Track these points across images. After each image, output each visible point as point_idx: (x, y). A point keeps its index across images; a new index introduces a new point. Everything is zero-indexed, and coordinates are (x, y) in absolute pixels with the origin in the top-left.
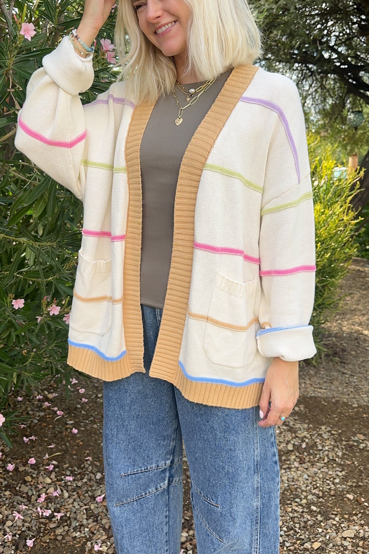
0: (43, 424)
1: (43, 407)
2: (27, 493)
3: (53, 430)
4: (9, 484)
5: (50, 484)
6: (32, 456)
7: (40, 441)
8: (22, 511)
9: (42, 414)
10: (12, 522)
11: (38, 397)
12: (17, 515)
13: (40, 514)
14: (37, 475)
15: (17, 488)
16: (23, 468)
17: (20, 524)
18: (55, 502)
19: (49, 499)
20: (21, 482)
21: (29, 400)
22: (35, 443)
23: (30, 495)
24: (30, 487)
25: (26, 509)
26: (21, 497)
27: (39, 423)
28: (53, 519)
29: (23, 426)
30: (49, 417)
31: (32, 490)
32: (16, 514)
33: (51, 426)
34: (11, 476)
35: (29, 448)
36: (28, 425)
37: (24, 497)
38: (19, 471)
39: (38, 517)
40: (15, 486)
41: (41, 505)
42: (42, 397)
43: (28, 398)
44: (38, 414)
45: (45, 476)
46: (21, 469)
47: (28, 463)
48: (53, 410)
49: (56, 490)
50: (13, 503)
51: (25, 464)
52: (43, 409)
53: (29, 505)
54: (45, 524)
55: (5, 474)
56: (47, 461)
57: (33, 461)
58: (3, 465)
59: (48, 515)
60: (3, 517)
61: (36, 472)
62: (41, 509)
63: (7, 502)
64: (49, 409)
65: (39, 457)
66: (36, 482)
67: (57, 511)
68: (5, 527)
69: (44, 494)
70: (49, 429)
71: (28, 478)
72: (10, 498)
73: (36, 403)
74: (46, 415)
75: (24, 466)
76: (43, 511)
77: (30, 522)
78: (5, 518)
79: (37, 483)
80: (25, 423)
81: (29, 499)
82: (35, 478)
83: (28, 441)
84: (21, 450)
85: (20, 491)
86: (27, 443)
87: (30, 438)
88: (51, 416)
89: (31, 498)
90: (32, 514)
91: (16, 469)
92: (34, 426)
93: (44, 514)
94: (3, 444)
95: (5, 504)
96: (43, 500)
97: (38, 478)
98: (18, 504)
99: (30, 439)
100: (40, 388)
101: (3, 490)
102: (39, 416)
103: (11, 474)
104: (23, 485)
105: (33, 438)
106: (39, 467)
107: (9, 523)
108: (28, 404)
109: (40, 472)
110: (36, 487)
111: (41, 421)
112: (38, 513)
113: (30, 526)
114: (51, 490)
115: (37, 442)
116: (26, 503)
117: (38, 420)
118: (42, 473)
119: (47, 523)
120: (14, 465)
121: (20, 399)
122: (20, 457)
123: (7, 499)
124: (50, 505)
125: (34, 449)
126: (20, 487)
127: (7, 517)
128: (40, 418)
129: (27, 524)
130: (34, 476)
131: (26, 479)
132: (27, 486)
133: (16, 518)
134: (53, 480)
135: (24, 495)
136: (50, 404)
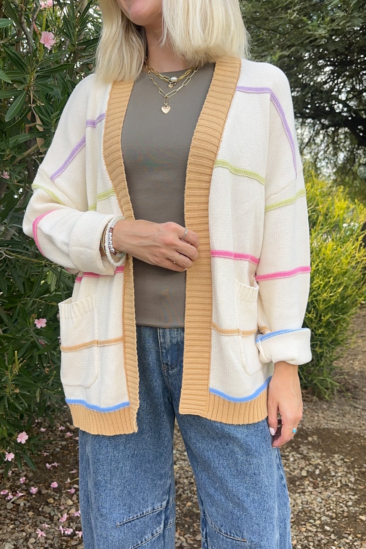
0: (65, 452)
1: (66, 437)
2: (49, 514)
3: (75, 457)
4: (33, 505)
5: (72, 505)
6: (55, 480)
7: (62, 467)
8: (45, 529)
9: (64, 443)
10: (35, 539)
11: (60, 428)
12: (40, 533)
13: (62, 532)
14: (59, 497)
15: (40, 509)
16: (47, 491)
17: (42, 540)
18: (76, 521)
19: (71, 519)
20: (43, 503)
21: (52, 431)
22: (57, 469)
23: (52, 515)
24: (52, 508)
25: (48, 527)
26: (44, 517)
27: (62, 451)
28: (75, 537)
29: (46, 453)
30: (71, 446)
31: (54, 511)
32: (39, 531)
33: (73, 454)
34: (34, 498)
35: (52, 473)
36: (51, 453)
37: (46, 517)
38: (42, 494)
39: (60, 535)
40: (38, 507)
41: (63, 524)
42: (64, 428)
43: (51, 429)
44: (60, 443)
45: (67, 498)
46: (44, 491)
47: (50, 487)
48: (75, 440)
49: (77, 510)
50: (36, 522)
51: (48, 488)
52: (65, 439)
53: (52, 524)
54: (67, 542)
55: (28, 497)
56: (69, 485)
57: (55, 485)
58: (26, 488)
59: (69, 533)
60: (27, 535)
61: (58, 495)
62: (63, 528)
63: (30, 521)
64: (71, 439)
65: (61, 481)
66: (58, 503)
67: (78, 530)
68: (28, 543)
69: (66, 514)
70: (71, 457)
71: (51, 500)
72: (33, 518)
73: (59, 433)
74: (68, 444)
75: (47, 489)
76: (65, 530)
77: (52, 540)
78: (28, 536)
79: (60, 505)
80: (48, 451)
81: (51, 519)
82: (57, 500)
83: (51, 467)
84: (43, 475)
85: (43, 511)
86: (50, 469)
87: (53, 464)
88: (72, 445)
89: (53, 518)
90: (54, 532)
91: (39, 492)
92: (57, 454)
93: (66, 532)
94: (26, 470)
95: (28, 524)
96: (65, 520)
97: (60, 500)
98: (41, 523)
99: (52, 466)
100: (62, 420)
101: (26, 511)
102: (61, 445)
103: (34, 496)
104: (46, 506)
105: (55, 464)
106: (61, 490)
107: (32, 540)
108: (51, 435)
109: (62, 495)
110: (58, 508)
111: (63, 449)
112: (60, 531)
113: (52, 543)
114: (73, 511)
115: (59, 468)
116: (49, 523)
117: (61, 449)
118: (64, 495)
119: (69, 541)
120: (37, 488)
121: (43, 430)
122: (42, 482)
123: (30, 519)
124: (71, 524)
125: (56, 474)
126: (43, 508)
127: (30, 534)
128: (63, 447)
129: (50, 541)
130: (57, 498)
131: (49, 500)
132: (50, 507)
133: (39, 536)
134: (75, 502)
135: (47, 515)
136: (72, 435)
